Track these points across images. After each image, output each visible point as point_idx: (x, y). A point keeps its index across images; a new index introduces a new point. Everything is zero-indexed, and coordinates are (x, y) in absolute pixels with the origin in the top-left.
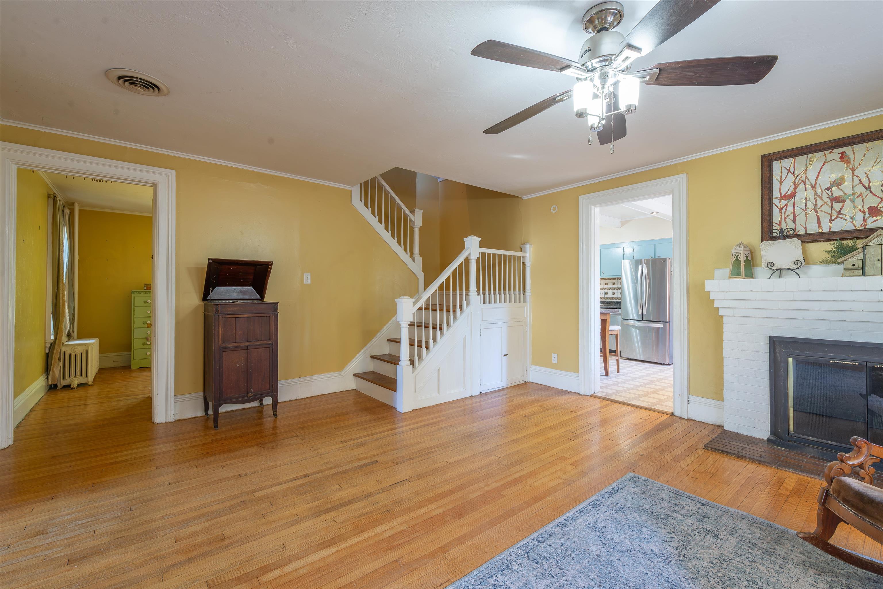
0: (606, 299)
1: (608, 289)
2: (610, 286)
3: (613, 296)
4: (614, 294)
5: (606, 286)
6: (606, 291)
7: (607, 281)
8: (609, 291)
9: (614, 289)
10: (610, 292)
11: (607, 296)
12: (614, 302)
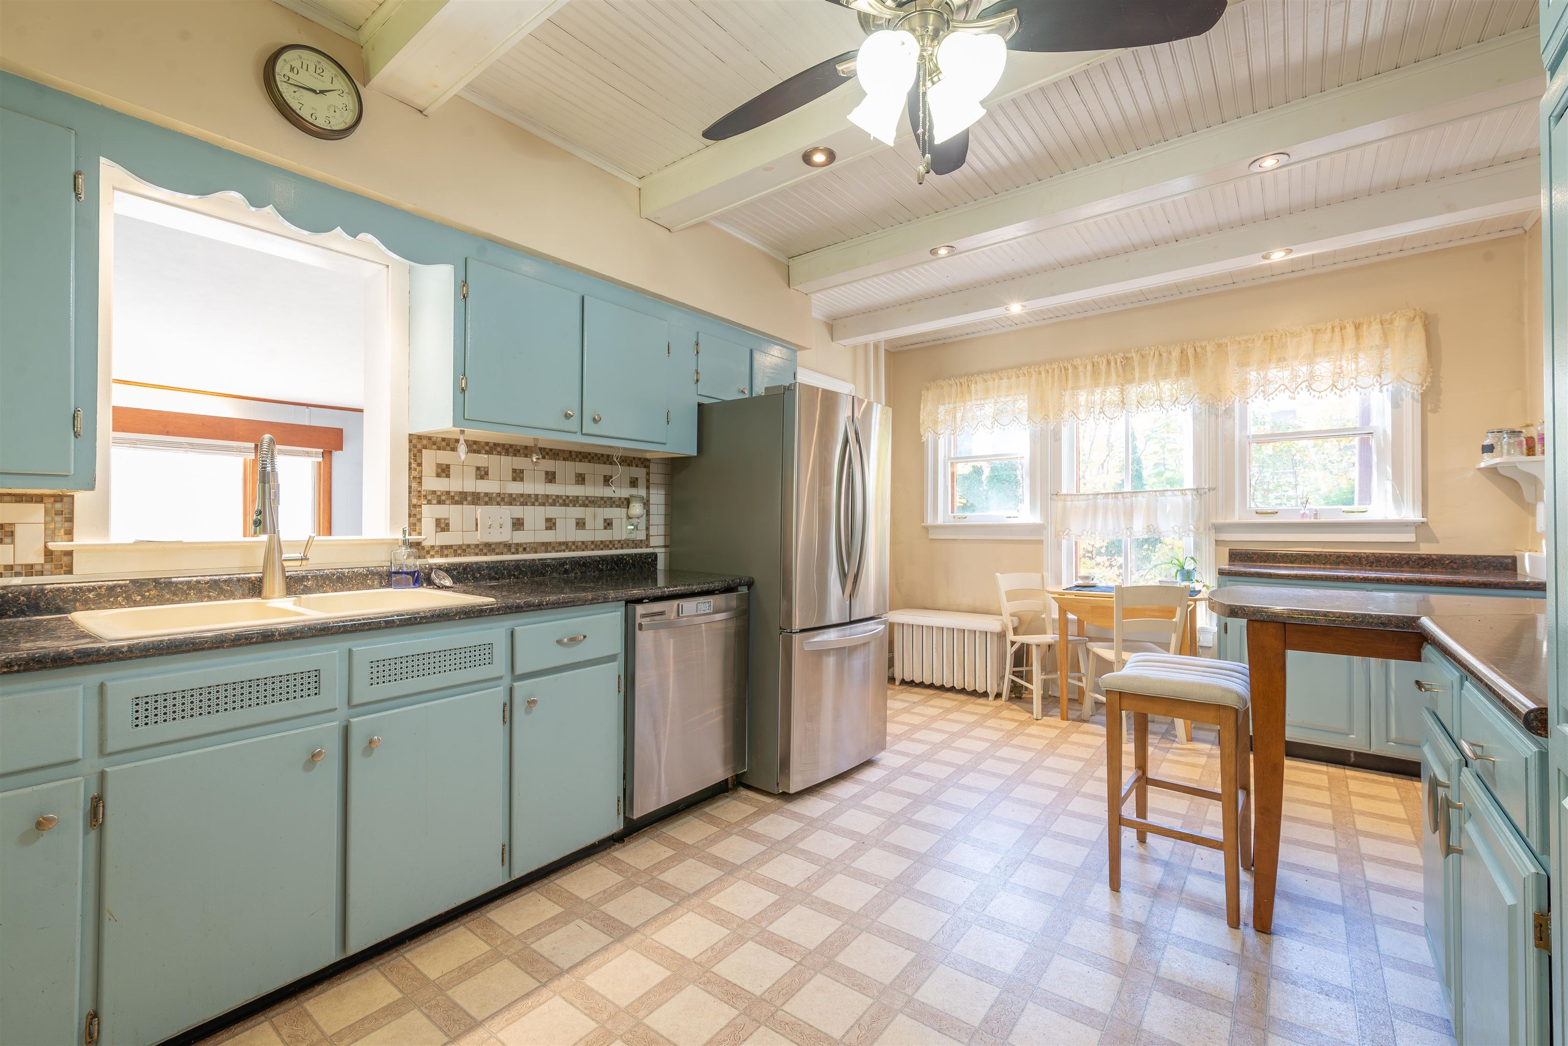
0: (517, 552)
1: (525, 500)
2: (533, 487)
3: (549, 537)
4: (551, 524)
5: (515, 488)
6: (517, 511)
7: (520, 462)
8: (530, 509)
9: (553, 504)
10: (534, 516)
11: (520, 537)
12: (564, 563)
